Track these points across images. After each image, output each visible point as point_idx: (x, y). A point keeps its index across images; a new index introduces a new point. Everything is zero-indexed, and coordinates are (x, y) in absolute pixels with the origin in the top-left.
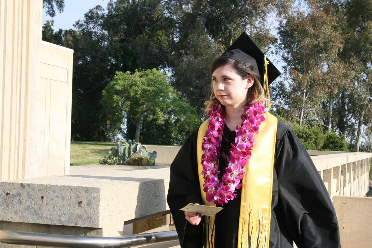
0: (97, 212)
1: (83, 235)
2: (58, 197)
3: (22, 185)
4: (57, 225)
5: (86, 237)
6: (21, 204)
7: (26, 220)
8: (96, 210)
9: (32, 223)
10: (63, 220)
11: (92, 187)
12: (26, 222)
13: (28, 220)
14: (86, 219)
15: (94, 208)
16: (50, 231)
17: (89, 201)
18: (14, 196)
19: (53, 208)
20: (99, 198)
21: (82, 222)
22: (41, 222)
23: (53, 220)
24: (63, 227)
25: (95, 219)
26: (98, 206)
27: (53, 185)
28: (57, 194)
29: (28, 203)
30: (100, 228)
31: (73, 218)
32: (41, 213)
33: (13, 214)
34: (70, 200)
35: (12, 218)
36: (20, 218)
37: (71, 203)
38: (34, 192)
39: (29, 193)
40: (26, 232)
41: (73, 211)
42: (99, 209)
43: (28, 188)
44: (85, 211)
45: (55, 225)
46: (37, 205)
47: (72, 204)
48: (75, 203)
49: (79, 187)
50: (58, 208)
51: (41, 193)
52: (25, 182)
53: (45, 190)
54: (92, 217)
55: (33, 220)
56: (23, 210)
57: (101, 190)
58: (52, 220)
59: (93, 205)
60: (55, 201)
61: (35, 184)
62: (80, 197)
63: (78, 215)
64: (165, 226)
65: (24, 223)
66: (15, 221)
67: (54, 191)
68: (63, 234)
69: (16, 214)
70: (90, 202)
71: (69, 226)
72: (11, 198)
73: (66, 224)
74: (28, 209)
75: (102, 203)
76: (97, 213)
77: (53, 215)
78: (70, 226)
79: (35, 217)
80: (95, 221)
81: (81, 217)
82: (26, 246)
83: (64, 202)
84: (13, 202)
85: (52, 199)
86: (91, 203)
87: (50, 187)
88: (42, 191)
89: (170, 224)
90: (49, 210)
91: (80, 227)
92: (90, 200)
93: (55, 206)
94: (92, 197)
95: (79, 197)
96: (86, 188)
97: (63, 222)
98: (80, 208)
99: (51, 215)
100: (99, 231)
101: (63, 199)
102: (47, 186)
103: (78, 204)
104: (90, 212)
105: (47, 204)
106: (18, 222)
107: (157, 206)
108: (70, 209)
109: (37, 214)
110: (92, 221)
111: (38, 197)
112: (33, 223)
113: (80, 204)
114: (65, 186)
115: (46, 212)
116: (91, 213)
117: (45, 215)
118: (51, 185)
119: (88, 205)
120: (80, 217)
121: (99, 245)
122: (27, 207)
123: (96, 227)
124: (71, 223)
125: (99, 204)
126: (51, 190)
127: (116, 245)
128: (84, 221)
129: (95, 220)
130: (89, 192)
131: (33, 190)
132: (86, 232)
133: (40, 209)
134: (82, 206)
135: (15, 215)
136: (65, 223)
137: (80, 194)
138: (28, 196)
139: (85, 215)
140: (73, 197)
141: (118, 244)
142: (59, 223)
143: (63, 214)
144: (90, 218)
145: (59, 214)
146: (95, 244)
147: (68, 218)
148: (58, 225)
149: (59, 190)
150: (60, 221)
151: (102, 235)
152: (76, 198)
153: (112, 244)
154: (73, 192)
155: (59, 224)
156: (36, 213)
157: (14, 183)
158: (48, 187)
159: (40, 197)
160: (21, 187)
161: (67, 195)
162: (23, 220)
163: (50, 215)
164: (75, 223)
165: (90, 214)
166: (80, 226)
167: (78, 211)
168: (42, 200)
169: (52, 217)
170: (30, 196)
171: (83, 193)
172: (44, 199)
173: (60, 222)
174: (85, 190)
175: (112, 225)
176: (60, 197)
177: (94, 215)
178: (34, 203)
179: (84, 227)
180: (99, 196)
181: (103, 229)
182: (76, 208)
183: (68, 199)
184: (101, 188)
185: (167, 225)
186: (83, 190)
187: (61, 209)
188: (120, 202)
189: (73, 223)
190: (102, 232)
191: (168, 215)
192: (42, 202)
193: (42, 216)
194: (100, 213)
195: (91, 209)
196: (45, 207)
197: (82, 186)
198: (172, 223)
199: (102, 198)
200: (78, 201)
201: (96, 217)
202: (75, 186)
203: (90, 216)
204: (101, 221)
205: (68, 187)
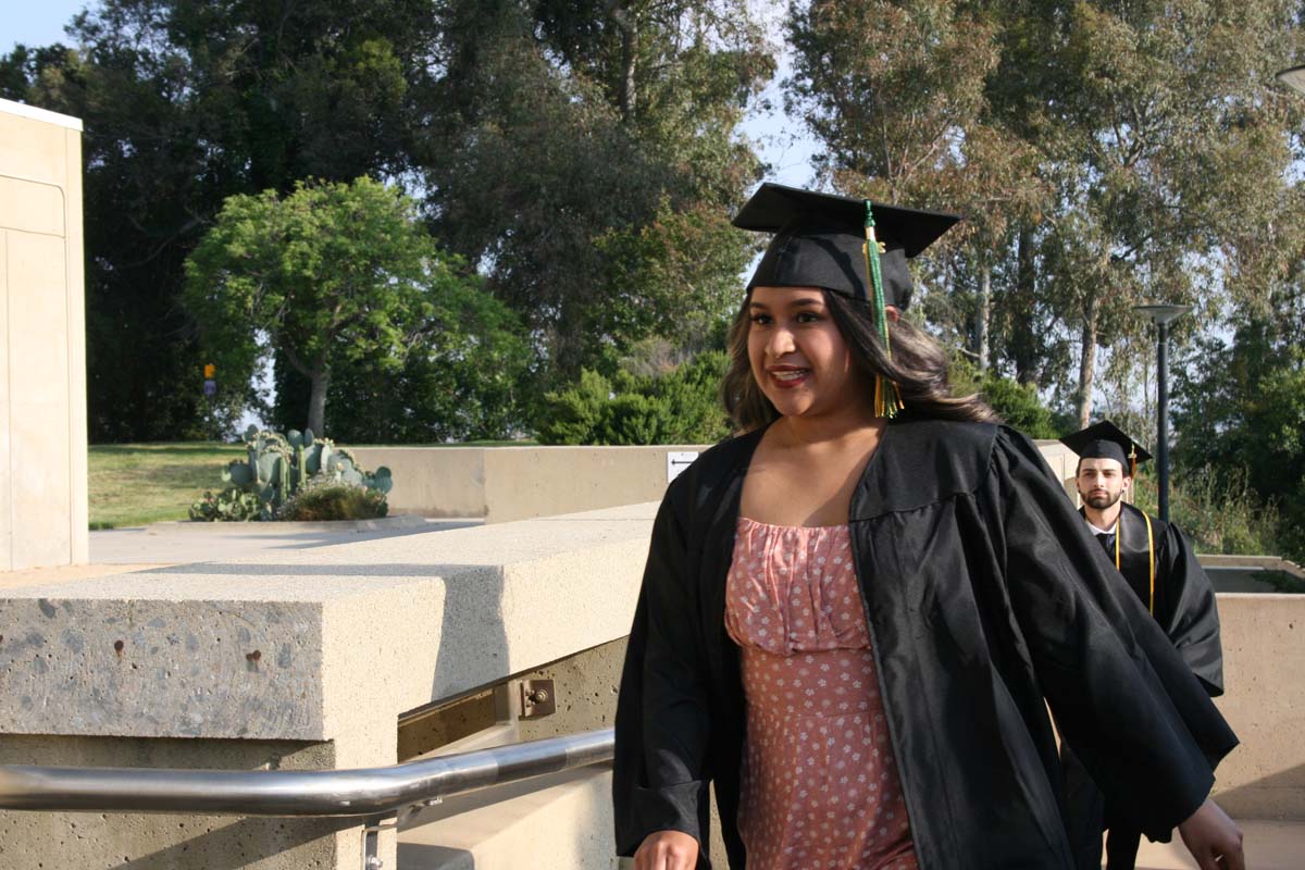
0: (316, 686)
1: (267, 766)
2: (172, 643)
3: (46, 607)
4: (174, 739)
5: (276, 773)
6: (43, 672)
7: (66, 726)
8: (312, 680)
9: (85, 737)
10: (197, 718)
11: (292, 601)
12: (66, 733)
13: (72, 727)
14: (278, 713)
15: (302, 674)
16: (148, 759)
17: (284, 650)
18: (17, 646)
19: (160, 679)
20: (319, 641)
21: (263, 725)
22: (118, 728)
23: (161, 721)
24: (198, 743)
25: (307, 709)
26: (318, 665)
27: (156, 601)
28: (170, 632)
29: (68, 668)
30: (326, 739)
31: (231, 710)
32: (116, 700)
33: (17, 706)
34: (216, 649)
35: (13, 721)
36: (43, 719)
37: (220, 661)
38: (90, 628)
39: (69, 631)
40: (68, 767)
41: (231, 686)
42: (321, 677)
43: (67, 615)
44: (272, 684)
45: (169, 738)
46: (99, 672)
47: (224, 661)
48: (235, 659)
49: (245, 602)
50: (174, 680)
51: (113, 631)
52: (54, 595)
53: (128, 621)
54: (298, 704)
55: (90, 725)
56: (51, 693)
57: (324, 610)
58: (157, 723)
59: (300, 663)
60: (164, 655)
61: (89, 602)
62: (252, 636)
63: (248, 699)
64: (505, 725)
65: (59, 736)
66: (26, 732)
67: (159, 623)
68: (195, 767)
69: (29, 706)
70: (289, 653)
71: (217, 739)
72: (7, 650)
73: (206, 733)
74: (71, 688)
75: (329, 655)
76: (314, 689)
77: (159, 704)
78: (223, 739)
79: (97, 715)
80: (309, 718)
81: (259, 708)
82: (68, 814)
83: (197, 657)
84: (15, 667)
85: (155, 650)
86: (292, 656)
87: (144, 607)
88: (116, 625)
89: (522, 717)
90: (144, 686)
91: (257, 740)
92: (289, 645)
93: (164, 671)
94: (295, 635)
95: (249, 639)
96: (273, 604)
97: (196, 726)
98: (253, 674)
99: (151, 705)
100: (324, 752)
101: (192, 648)
102: (133, 605)
103: (245, 660)
104: (289, 687)
105: (135, 667)
106: (37, 735)
109: (101, 704)
110: (297, 717)
111: (104, 642)
112: (89, 734)
113: (252, 663)
114: (196, 602)
115: (133, 696)
116: (294, 690)
117: (131, 703)
118: (146, 602)
119: (281, 664)
120: (256, 705)
121: (333, 797)
122: (67, 682)
123: (312, 738)
124: (226, 727)
125: (319, 660)
126: (149, 619)
127: (388, 794)
129: (307, 712)
130: (281, 619)
131: (84, 621)
132: (277, 757)
133: (112, 685)
134: (260, 667)
135: (24, 711)
136: (204, 729)
137: (251, 629)
138: (69, 641)
139: (271, 698)
140: (225, 638)
141: (394, 792)
142: (183, 731)
143: (194, 699)
144: (289, 709)
145: (181, 698)
146: (321, 795)
147: (215, 711)
148: (179, 738)
149: (177, 617)
150: (184, 723)
151: (332, 763)
152: (237, 642)
153: (374, 792)
154: (228, 621)
155: (181, 735)
156: (97, 699)
157: (15, 600)
158: (138, 608)
159: (111, 645)
160: (41, 613)
161: (205, 633)
162: (54, 727)
163: (150, 702)
164: (238, 729)
165: (292, 695)
166: (256, 737)
167: (248, 686)
168: (119, 655)
169: (158, 712)
170: (74, 643)
171: (262, 623)
172: (124, 649)
173: (184, 728)
174: (270, 614)
175: (362, 728)
176: (183, 644)
177: (304, 696)
178: (89, 665)
179: (271, 740)
180: (320, 631)
181: (336, 743)
182: (239, 676)
183: (211, 648)
184: (325, 605)
185: (511, 722)
186: (262, 613)
187: (188, 682)
188: (383, 647)
189: (231, 728)
190: (332, 755)
191: (514, 686)
192: (119, 662)
193: (121, 710)
194: (324, 690)
195: (291, 676)
196: (129, 678)
197: (257, 598)
198: (528, 711)
199: (328, 638)
200: (244, 650)
201: (310, 704)
202: (232, 602)
203: (290, 700)
204: (327, 718)
205: (210, 607)
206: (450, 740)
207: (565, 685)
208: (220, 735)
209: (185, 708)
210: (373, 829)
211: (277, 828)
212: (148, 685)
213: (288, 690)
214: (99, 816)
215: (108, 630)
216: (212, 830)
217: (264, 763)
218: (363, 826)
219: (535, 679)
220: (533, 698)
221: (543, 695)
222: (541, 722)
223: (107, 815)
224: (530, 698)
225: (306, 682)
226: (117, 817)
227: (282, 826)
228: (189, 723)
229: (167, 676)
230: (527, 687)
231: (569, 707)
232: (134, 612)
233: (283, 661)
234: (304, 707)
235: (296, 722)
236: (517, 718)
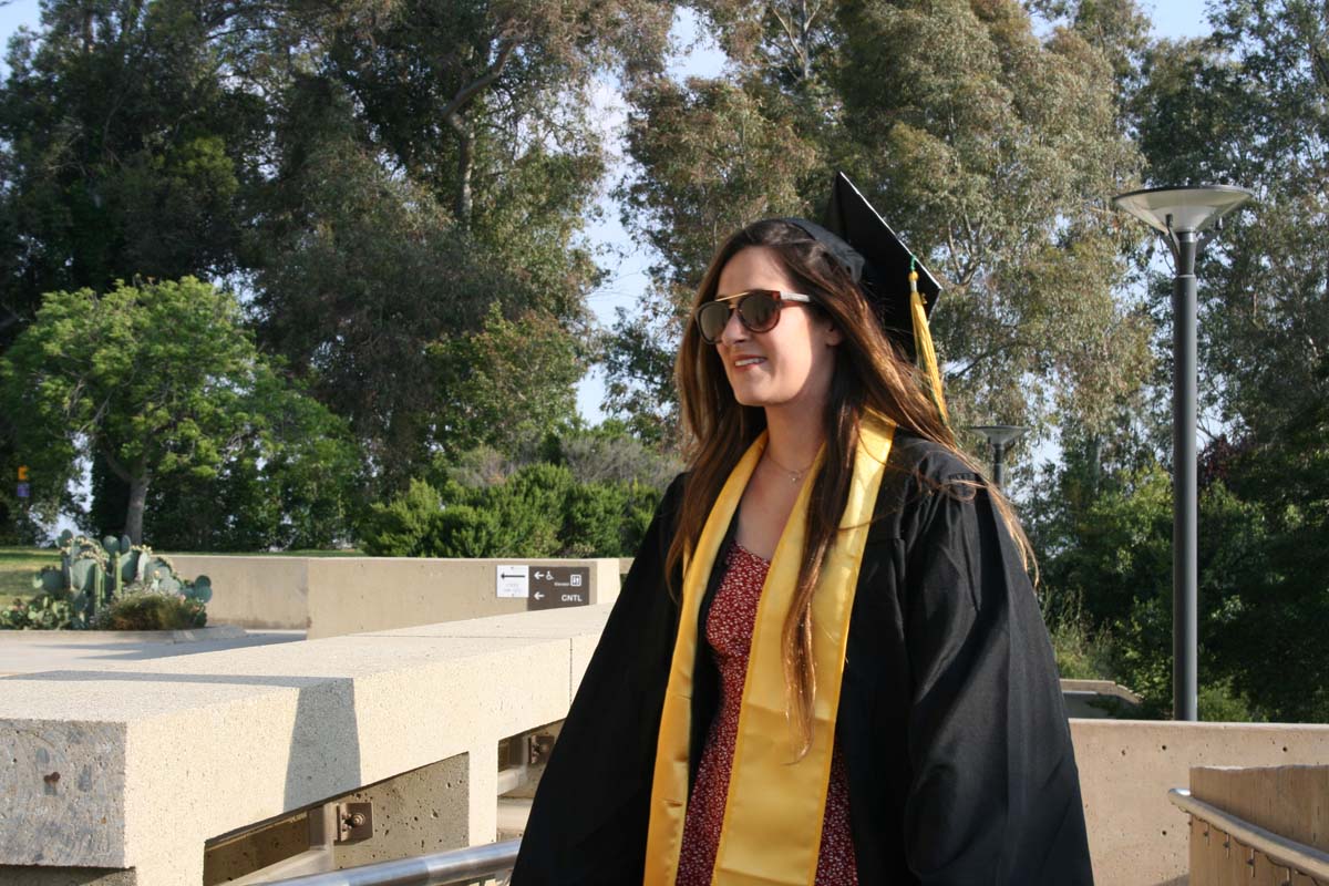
0: (118, 811)
8: (113, 804)
11: (94, 720)
14: (77, 838)
15: (103, 798)
17: (85, 772)
20: (121, 761)
21: (60, 850)
25: (108, 835)
26: (120, 788)
30: (127, 867)
31: (26, 835)
34: (12, 771)
37: (16, 783)
41: (27, 809)
42: (123, 800)
44: (70, 807)
47: (20, 784)
48: (32, 783)
49: (44, 721)
54: (98, 829)
57: (129, 730)
59: (101, 785)
62: (50, 757)
63: (44, 824)
64: (319, 849)
70: (90, 776)
71: (10, 866)
75: (132, 778)
76: (115, 814)
78: (17, 866)
81: (57, 832)
86: (93, 779)
89: (338, 842)
91: (53, 867)
92: (90, 767)
94: (97, 757)
95: (47, 760)
96: (74, 723)
98: (50, 797)
100: (124, 881)
103: (42, 783)
104: (88, 811)
107: (310, 778)
108: (15, 804)
110: (97, 843)
113: (50, 786)
116: (94, 814)
119: (81, 786)
120: (53, 830)
123: (112, 866)
124: (20, 853)
125: (122, 782)
128: (67, 846)
129: (107, 838)
132: (74, 885)
134: (59, 790)
137: (49, 748)
139: (69, 823)
140: (23, 759)
144: (87, 834)
147: (9, 835)
152: (34, 763)
154: (25, 741)
161: (2, 753)
164: (33, 856)
165: (91, 818)
166: (51, 863)
167: (45, 810)
171: (62, 743)
174: (70, 735)
175: (167, 856)
177: (104, 820)
179: (69, 867)
180: (123, 753)
181: (138, 871)
182: (35, 798)
183: (7, 769)
184: (128, 725)
185: (326, 846)
186: (62, 733)
188: (191, 769)
189: (26, 855)
190: (132, 883)
191: (330, 809)
194: (126, 815)
195: (91, 799)
197: (58, 717)
198: (344, 836)
199: (132, 760)
200: (42, 772)
201: (111, 830)
202: (31, 720)
203: (89, 825)
204: (130, 844)
205: (7, 726)
206: (262, 865)
207: (384, 808)
208: (14, 861)
213: (87, 815)
219: (352, 802)
220: (349, 822)
221: (360, 819)
222: (357, 847)
224: (346, 822)
225: (107, 806)
230: (344, 810)
231: (387, 831)
233: (83, 784)
234: (105, 832)
235: (96, 849)
236: (332, 843)
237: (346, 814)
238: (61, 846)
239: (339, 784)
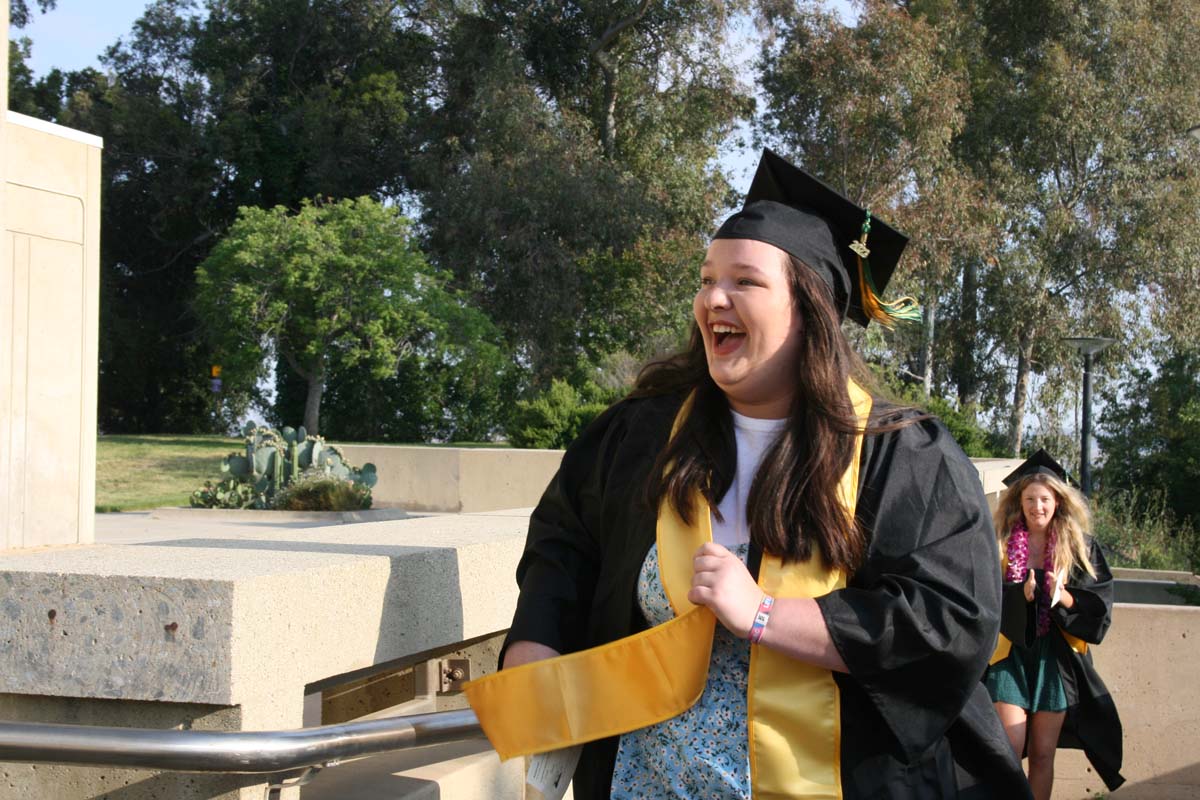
0: (226, 656)
1: (181, 727)
2: (100, 613)
4: (98, 699)
5: (189, 732)
7: (3, 685)
8: (222, 651)
9: (19, 695)
10: (119, 681)
11: (206, 579)
12: (2, 692)
13: (7, 686)
14: (191, 679)
15: (213, 645)
16: (75, 717)
17: (199, 623)
19: (87, 645)
20: (229, 615)
21: (177, 689)
22: (49, 689)
23: (86, 683)
24: (119, 704)
25: (217, 675)
26: (228, 637)
27: (86, 576)
28: (98, 603)
29: (7, 632)
30: (233, 704)
32: (48, 663)
34: (138, 620)
37: (142, 631)
38: (27, 598)
39: (8, 599)
41: (150, 653)
42: (230, 648)
43: (7, 586)
44: (186, 653)
45: (94, 698)
46: (34, 637)
47: (144, 632)
48: (154, 630)
49: (165, 579)
50: (100, 646)
51: (48, 601)
53: (61, 592)
54: (210, 671)
55: (24, 684)
57: (235, 587)
58: (83, 685)
59: (212, 634)
60: (91, 624)
61: (27, 574)
62: (170, 610)
63: (165, 667)
64: (423, 699)
67: (88, 595)
68: (116, 725)
70: (203, 626)
71: (136, 701)
73: (126, 695)
74: (8, 651)
75: (238, 629)
76: (223, 659)
77: (86, 668)
78: (141, 701)
79: (30, 676)
81: (175, 673)
83: (121, 626)
85: (84, 619)
86: (205, 629)
87: (76, 580)
88: (51, 595)
89: (440, 693)
90: (73, 651)
91: (171, 702)
92: (203, 619)
93: (91, 639)
94: (209, 610)
95: (168, 612)
96: (190, 582)
97: (117, 688)
98: (169, 643)
99: (79, 668)
100: (232, 716)
101: (117, 619)
102: (65, 578)
103: (164, 631)
104: (201, 656)
105: (65, 634)
107: (403, 634)
108: (140, 649)
109: (34, 667)
110: (208, 684)
111: (38, 611)
112: (22, 692)
113: (169, 634)
114: (121, 579)
115: (63, 660)
116: (206, 659)
117: (61, 666)
118: (77, 576)
119: (195, 635)
120: (172, 671)
121: (234, 756)
122: (4, 645)
123: (221, 703)
124: (144, 690)
125: (229, 632)
126: (80, 592)
127: (284, 755)
128: (183, 685)
129: (217, 679)
130: (197, 595)
131: (22, 591)
132: (190, 719)
133: (44, 649)
134: (176, 638)
136: (124, 692)
137: (169, 602)
138: (8, 609)
139: (185, 667)
140: (147, 611)
141: (291, 753)
142: (106, 693)
143: (117, 664)
144: (200, 674)
145: (105, 663)
146: (223, 754)
147: (135, 675)
149: (104, 590)
150: (107, 686)
151: (239, 726)
152: (157, 614)
153: (272, 753)
154: (149, 595)
155: (105, 696)
156: (31, 662)
158: (71, 581)
159: (45, 613)
161: (129, 605)
163: (78, 666)
164: (155, 692)
165: (204, 662)
166: (170, 700)
167: (165, 655)
168: (52, 623)
169: (84, 675)
170: (12, 611)
171: (180, 598)
172: (56, 618)
173: (107, 690)
174: (186, 591)
175: (269, 696)
176: (108, 613)
177: (214, 664)
178: (25, 630)
179: (185, 703)
180: (231, 607)
181: (243, 708)
182: (157, 644)
183: (134, 619)
184: (236, 584)
185: (429, 696)
186: (180, 590)
187: (112, 649)
188: (293, 623)
189: (149, 693)
190: (238, 718)
191: (433, 665)
192: (52, 629)
193: (52, 672)
194: (233, 660)
195: (204, 646)
196: (60, 643)
197: (177, 576)
198: (446, 688)
199: (238, 612)
200: (163, 622)
201: (220, 672)
202: (154, 578)
203: (201, 668)
204: (235, 685)
205: (134, 582)
207: (480, 665)
208: (139, 698)
209: (109, 672)
210: (276, 786)
211: (188, 782)
212: (77, 651)
213: (200, 659)
214: (30, 767)
215: (43, 600)
216: (130, 783)
217: (179, 724)
218: (267, 784)
219: (454, 657)
220: (450, 676)
221: (459, 674)
222: (457, 698)
223: (37, 765)
224: (448, 676)
225: (217, 652)
226: (46, 768)
227: (192, 781)
228: (111, 687)
229: (93, 643)
230: (445, 666)
232: (66, 584)
233: (197, 633)
234: (214, 675)
235: (207, 688)
236: (435, 693)
237: (447, 669)
238: (178, 685)
239: (430, 640)
